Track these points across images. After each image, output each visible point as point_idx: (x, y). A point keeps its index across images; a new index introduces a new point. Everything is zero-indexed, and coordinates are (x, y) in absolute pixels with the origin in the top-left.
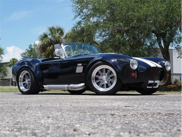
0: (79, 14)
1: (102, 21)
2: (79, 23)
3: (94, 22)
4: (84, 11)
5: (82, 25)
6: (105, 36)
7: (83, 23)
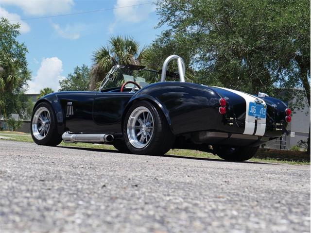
0: (168, 19)
1: (207, 32)
2: (167, 34)
3: (193, 35)
4: (177, 13)
5: (171, 39)
6: (209, 59)
7: (173, 34)
